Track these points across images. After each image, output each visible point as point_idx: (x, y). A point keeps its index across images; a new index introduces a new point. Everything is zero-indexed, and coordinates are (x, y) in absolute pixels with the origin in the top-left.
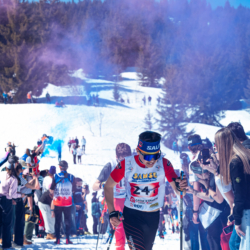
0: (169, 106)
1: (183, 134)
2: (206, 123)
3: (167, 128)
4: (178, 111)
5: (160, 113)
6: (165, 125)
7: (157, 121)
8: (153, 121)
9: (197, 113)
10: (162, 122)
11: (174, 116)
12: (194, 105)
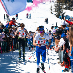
0: (58, 4)
1: (62, 13)
2: (70, 10)
3: (57, 11)
4: (61, 6)
5: (55, 6)
6: (57, 10)
7: (54, 9)
8: (53, 9)
9: (67, 6)
10: (56, 9)
11: (59, 7)
12: (66, 4)
